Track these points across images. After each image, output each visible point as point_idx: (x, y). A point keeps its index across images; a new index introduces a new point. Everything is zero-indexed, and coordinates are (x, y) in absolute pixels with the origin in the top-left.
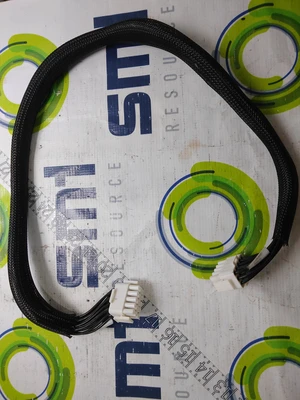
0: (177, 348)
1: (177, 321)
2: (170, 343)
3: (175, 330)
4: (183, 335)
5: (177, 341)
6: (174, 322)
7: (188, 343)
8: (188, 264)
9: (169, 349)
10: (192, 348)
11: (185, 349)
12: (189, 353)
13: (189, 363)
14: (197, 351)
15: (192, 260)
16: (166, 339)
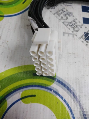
0: (70, 19)
1: (71, 36)
2: (76, 23)
3: (72, 30)
4: (66, 26)
5: (71, 23)
6: (73, 35)
7: (62, 21)
8: (59, 82)
9: (76, 19)
10: (60, 18)
11: (65, 18)
12: (62, 15)
13: (62, 10)
14: (56, 15)
15: (54, 86)
16: (79, 26)
